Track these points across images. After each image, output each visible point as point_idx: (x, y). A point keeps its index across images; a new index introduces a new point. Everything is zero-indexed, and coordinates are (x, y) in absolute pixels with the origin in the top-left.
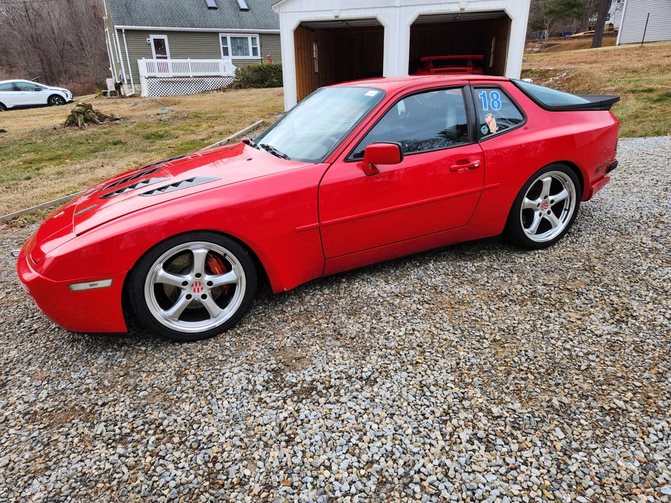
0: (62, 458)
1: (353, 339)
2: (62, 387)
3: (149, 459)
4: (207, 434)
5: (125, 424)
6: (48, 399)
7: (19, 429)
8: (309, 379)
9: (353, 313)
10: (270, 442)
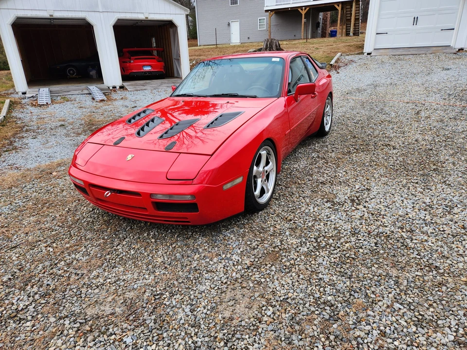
0: (310, 266)
1: (330, 182)
2: (239, 251)
3: (347, 245)
4: (350, 228)
5: (308, 243)
6: (243, 258)
7: (260, 273)
8: (347, 198)
9: (311, 175)
10: (376, 218)
